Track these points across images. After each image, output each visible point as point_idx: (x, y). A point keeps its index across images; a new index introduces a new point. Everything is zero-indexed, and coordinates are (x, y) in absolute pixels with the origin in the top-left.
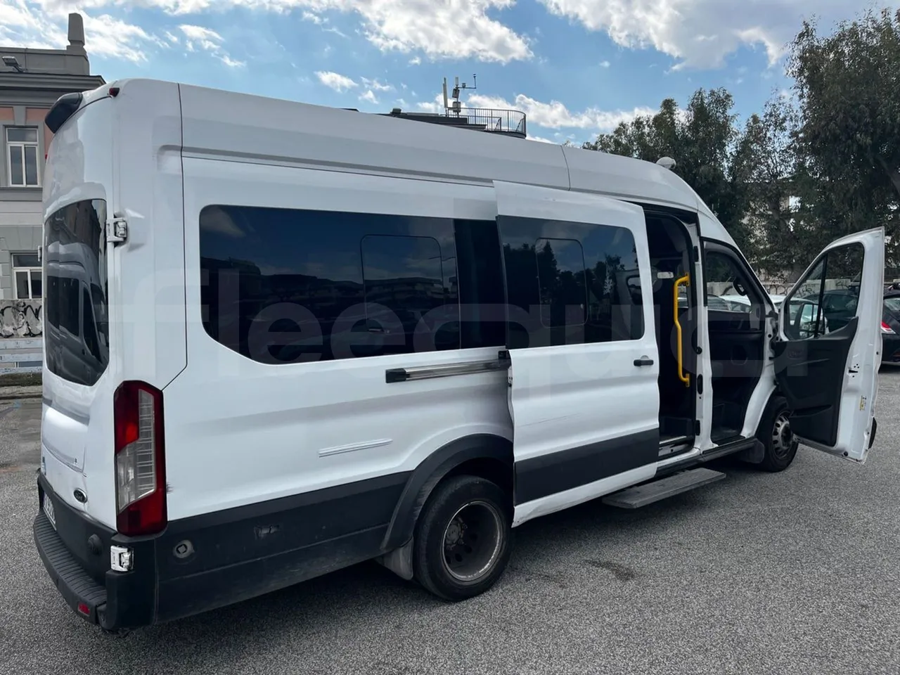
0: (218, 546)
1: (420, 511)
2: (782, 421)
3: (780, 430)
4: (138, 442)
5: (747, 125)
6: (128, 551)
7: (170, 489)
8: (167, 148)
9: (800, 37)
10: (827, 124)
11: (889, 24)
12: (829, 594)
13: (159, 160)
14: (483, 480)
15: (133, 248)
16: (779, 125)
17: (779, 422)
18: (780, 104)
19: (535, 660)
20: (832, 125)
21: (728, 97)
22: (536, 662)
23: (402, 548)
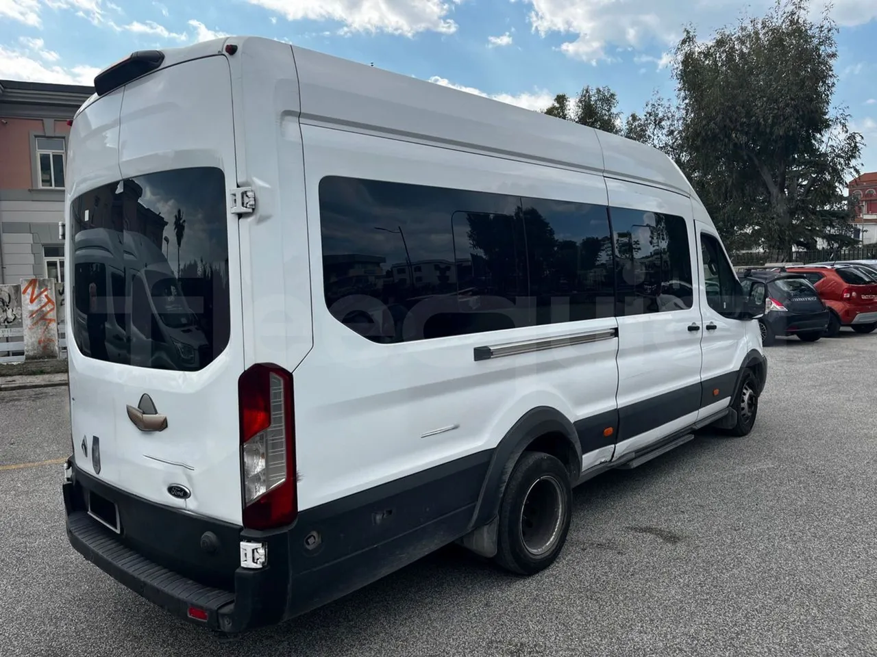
0: (342, 535)
1: (504, 488)
2: (747, 389)
3: (746, 398)
4: (269, 429)
5: (628, 123)
6: (262, 546)
7: (300, 478)
8: (287, 113)
9: (682, 43)
10: (708, 124)
11: (757, 33)
12: (856, 541)
13: (281, 125)
14: (548, 455)
15: (262, 220)
16: (658, 123)
17: (745, 391)
18: (659, 105)
19: (640, 625)
20: (712, 125)
21: (612, 95)
22: (642, 627)
23: (487, 526)
